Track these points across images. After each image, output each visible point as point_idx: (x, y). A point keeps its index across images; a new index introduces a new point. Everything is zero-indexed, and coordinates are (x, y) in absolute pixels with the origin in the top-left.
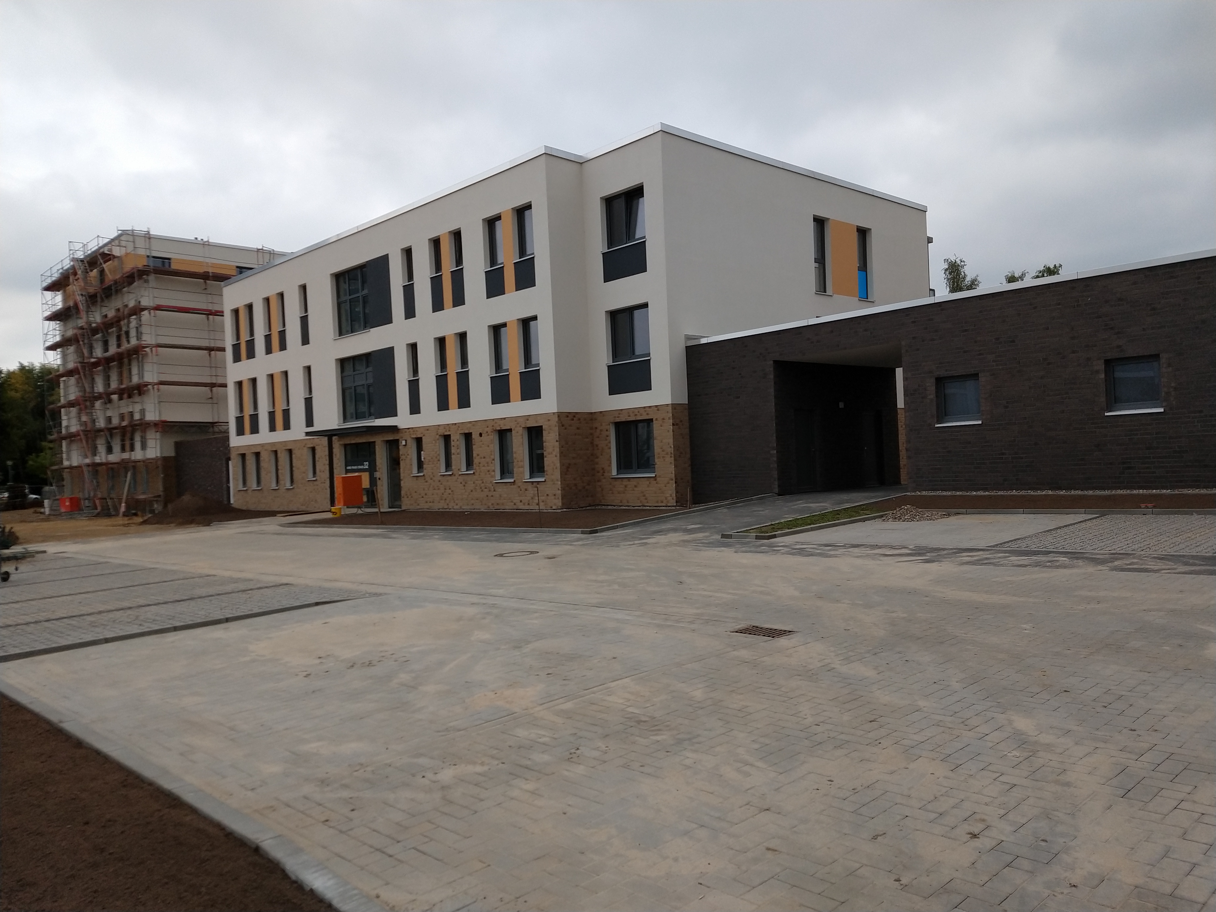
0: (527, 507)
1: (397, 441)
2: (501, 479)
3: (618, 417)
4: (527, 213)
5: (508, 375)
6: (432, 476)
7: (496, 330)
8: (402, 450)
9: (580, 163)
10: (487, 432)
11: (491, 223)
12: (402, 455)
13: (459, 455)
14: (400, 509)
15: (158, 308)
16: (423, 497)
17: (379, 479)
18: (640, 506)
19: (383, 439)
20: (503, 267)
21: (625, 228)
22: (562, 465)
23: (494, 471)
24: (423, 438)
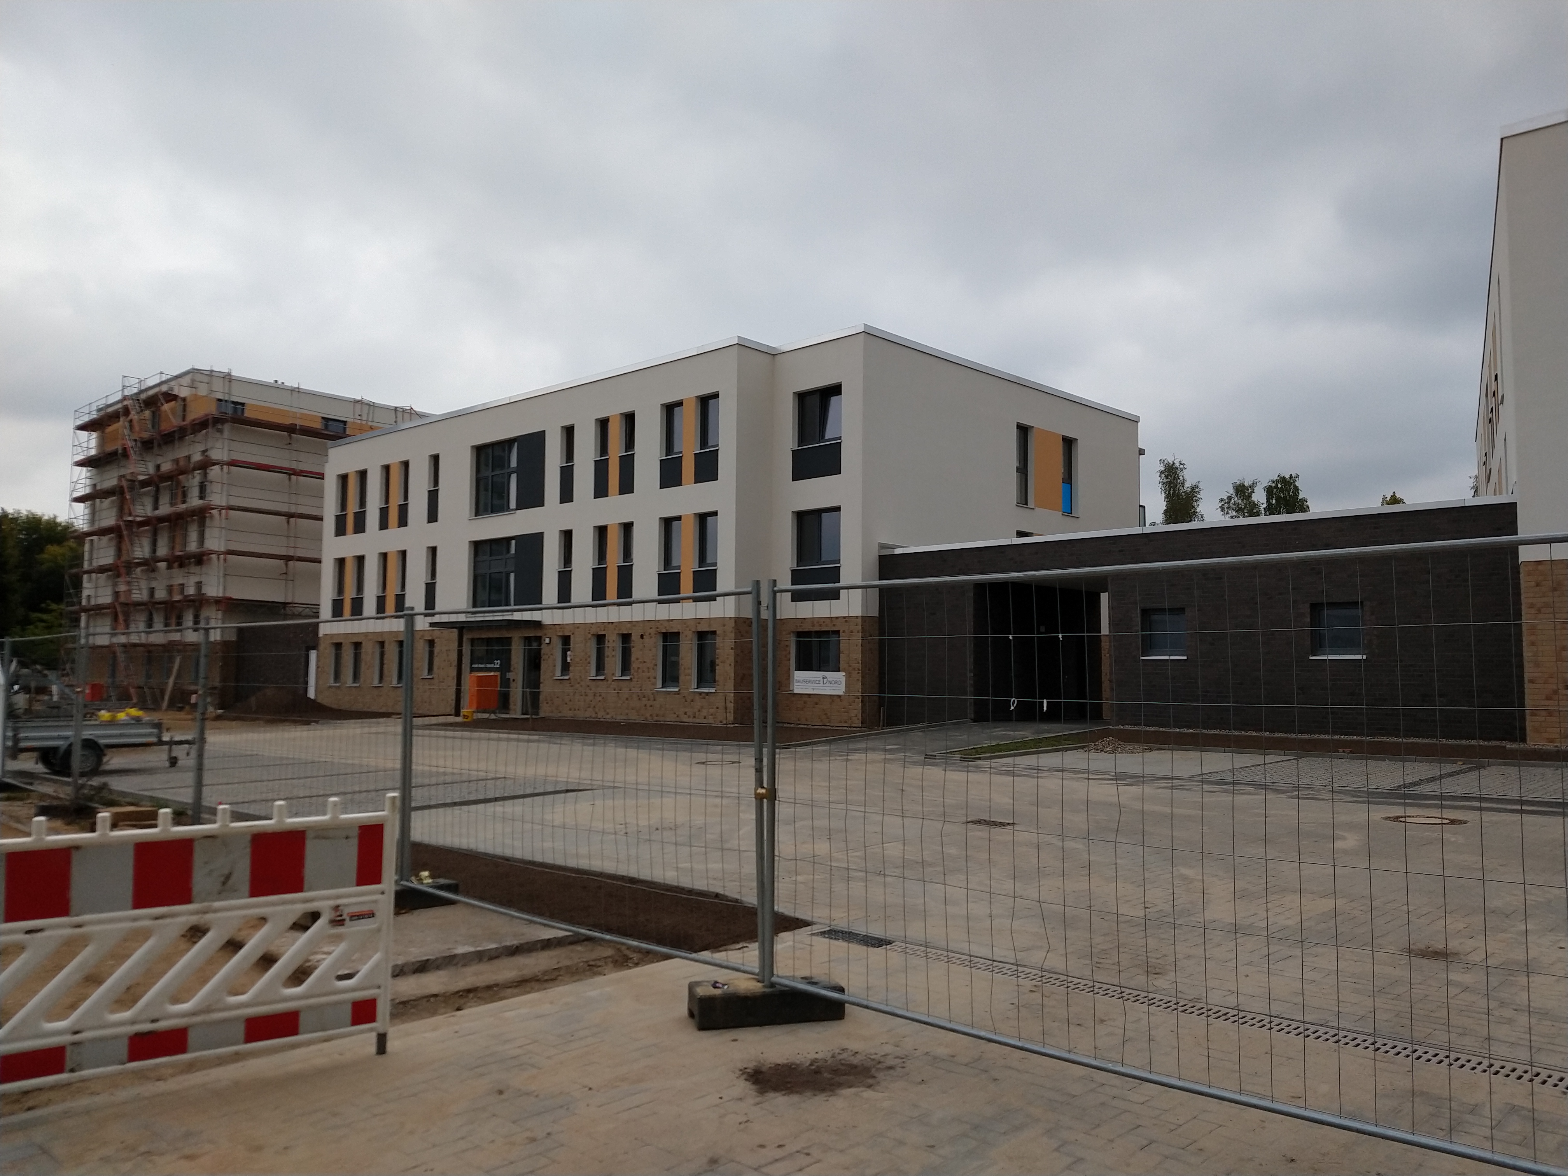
0: (691, 720)
1: (540, 637)
2: (662, 688)
3: (800, 626)
4: (712, 402)
5: (680, 573)
6: (579, 681)
7: (668, 524)
8: (545, 649)
9: (773, 355)
10: (650, 634)
11: (670, 410)
12: (544, 654)
13: (614, 659)
14: (538, 717)
15: (233, 463)
16: (566, 704)
17: (514, 680)
18: (820, 726)
19: (520, 635)
20: (682, 456)
21: (818, 427)
22: (736, 675)
23: (655, 678)
24: (572, 636)
